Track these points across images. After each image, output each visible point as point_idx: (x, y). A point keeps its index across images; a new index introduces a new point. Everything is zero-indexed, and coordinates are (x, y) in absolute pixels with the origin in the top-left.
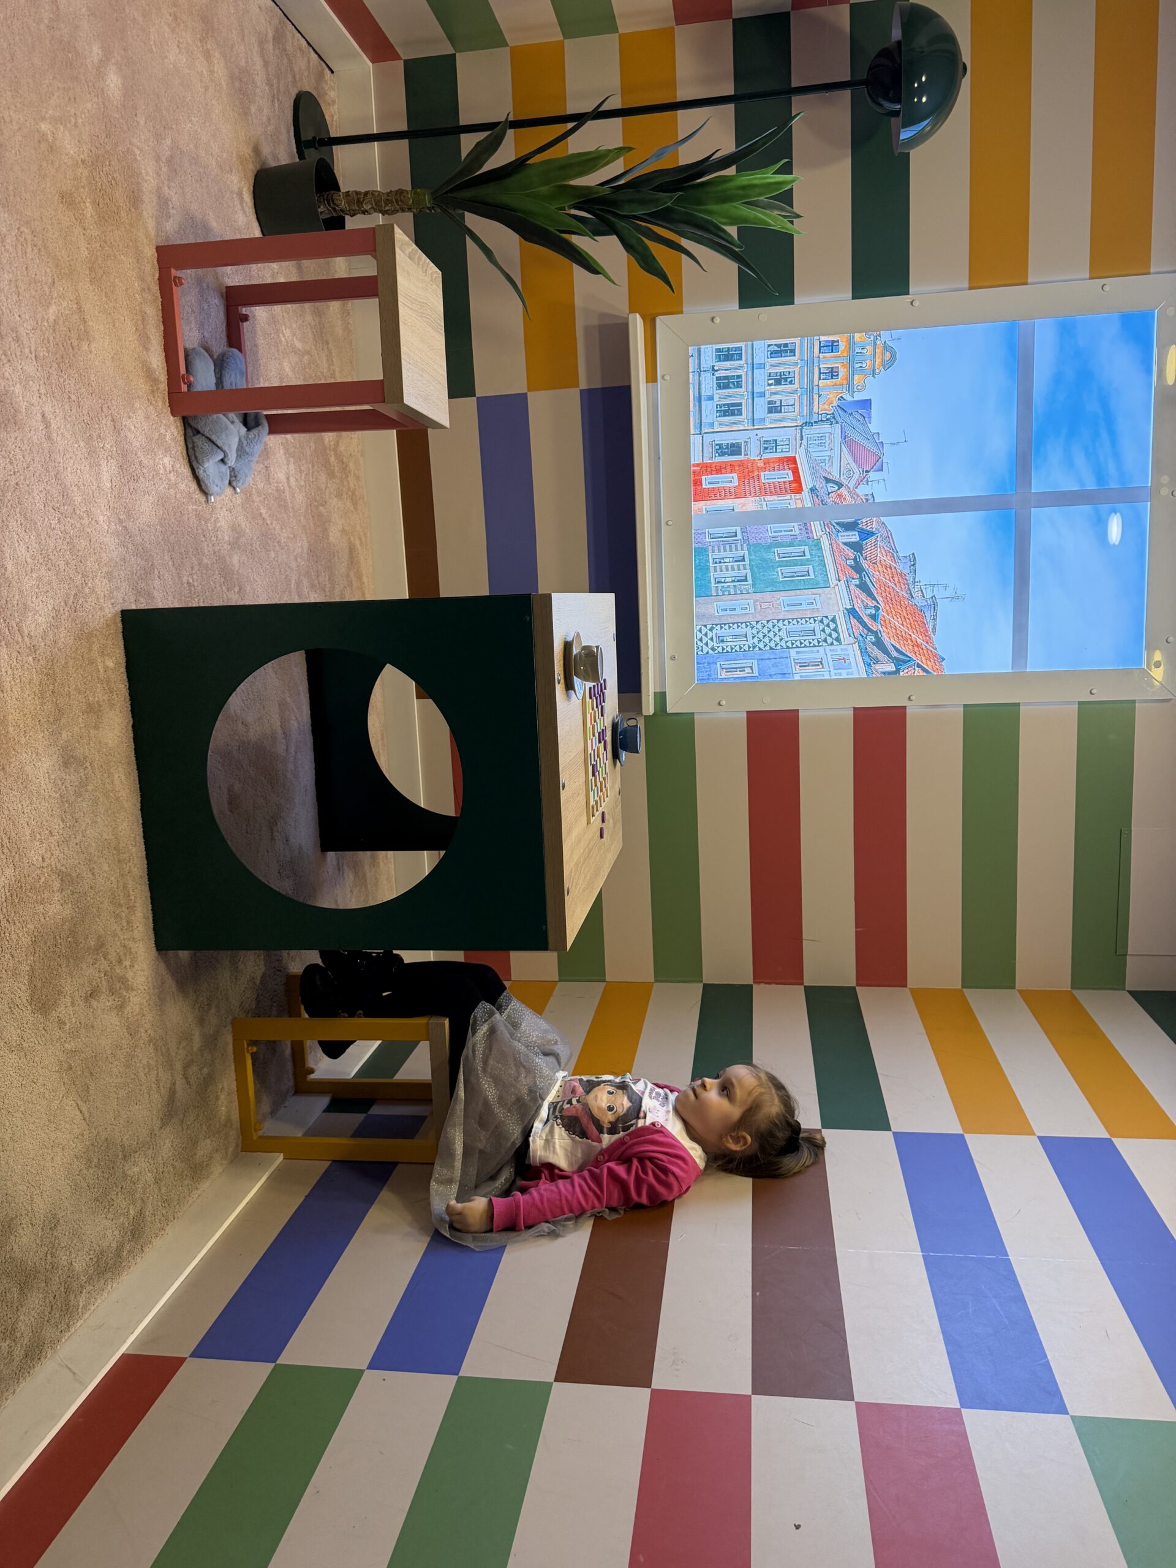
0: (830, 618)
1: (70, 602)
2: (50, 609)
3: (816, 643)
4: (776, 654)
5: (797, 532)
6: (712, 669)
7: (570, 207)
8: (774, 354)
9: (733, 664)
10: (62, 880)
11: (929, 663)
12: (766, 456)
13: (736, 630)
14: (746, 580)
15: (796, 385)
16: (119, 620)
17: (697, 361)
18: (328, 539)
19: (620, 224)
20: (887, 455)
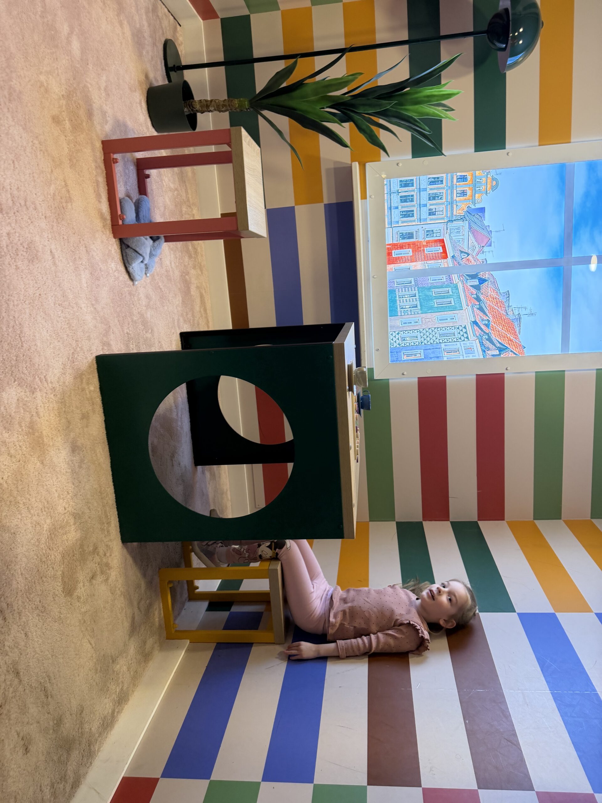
0: (463, 326)
1: (70, 358)
2: (61, 364)
3: (455, 340)
4: (433, 347)
5: (445, 280)
6: (399, 355)
7: (327, 107)
8: (432, 183)
9: (410, 352)
11: (517, 349)
12: (427, 239)
13: (412, 334)
14: (416, 307)
15: (444, 200)
16: (95, 362)
17: (389, 187)
18: (190, 293)
19: (356, 117)
20: (494, 237)
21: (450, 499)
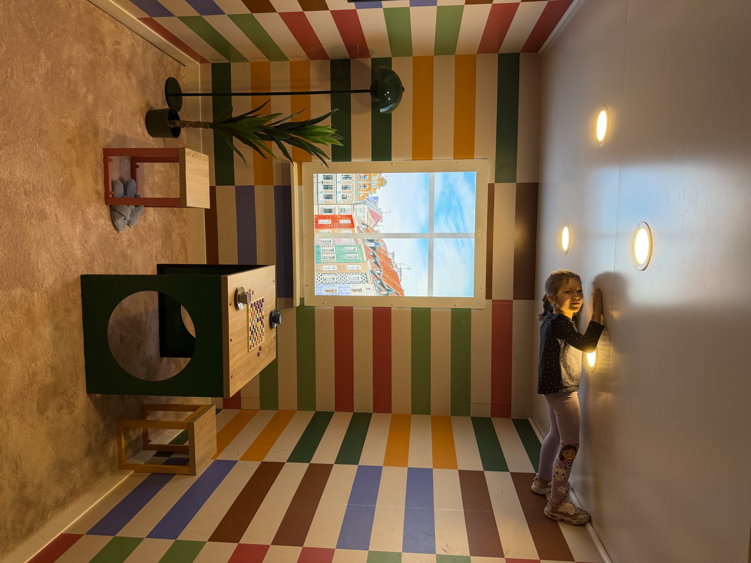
0: (364, 273)
1: (61, 275)
3: (359, 282)
4: (344, 285)
5: (353, 242)
6: (321, 290)
8: (344, 178)
9: (328, 289)
10: (52, 369)
11: (399, 292)
12: (341, 214)
13: (330, 276)
14: (334, 258)
15: (352, 190)
16: (79, 278)
17: (316, 179)
19: (276, 139)
20: (384, 216)
21: (354, 395)
